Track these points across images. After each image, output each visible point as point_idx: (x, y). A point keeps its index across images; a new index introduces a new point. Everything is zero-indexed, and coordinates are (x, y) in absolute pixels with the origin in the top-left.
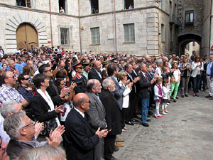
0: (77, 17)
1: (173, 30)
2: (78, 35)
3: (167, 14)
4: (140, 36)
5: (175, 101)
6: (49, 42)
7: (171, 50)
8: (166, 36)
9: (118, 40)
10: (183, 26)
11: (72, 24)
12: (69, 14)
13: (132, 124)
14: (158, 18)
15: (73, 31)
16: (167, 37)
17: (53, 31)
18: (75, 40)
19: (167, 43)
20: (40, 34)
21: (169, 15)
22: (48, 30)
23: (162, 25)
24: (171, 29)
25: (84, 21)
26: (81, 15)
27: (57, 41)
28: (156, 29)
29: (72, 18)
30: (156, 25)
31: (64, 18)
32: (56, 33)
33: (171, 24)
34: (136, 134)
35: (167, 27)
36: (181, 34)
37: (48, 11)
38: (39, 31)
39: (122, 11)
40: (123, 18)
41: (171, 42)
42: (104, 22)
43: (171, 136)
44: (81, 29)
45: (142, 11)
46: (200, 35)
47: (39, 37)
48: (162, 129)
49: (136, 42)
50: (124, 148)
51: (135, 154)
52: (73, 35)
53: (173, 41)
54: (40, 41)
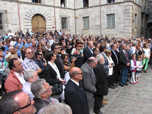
0: (73, 9)
1: (144, 18)
2: (74, 22)
3: (139, 6)
4: (119, 23)
5: (145, 72)
6: (53, 27)
7: (142, 33)
8: (138, 23)
9: (102, 26)
11: (69, 14)
12: (68, 7)
13: (114, 88)
14: (132, 9)
15: (70, 19)
16: (140, 24)
17: (56, 19)
18: (72, 26)
19: (139, 28)
20: (47, 21)
21: (141, 7)
22: (53, 19)
23: (136, 15)
24: (142, 17)
25: (78, 12)
26: (76, 8)
27: (59, 27)
28: (131, 18)
29: (70, 10)
30: (131, 15)
31: (63, 10)
32: (59, 21)
33: (142, 14)
34: (117, 95)
35: (139, 15)
36: (150, 21)
37: (53, 5)
38: (46, 20)
39: (106, 5)
40: (106, 10)
41: (142, 28)
42: (92, 13)
43: (144, 99)
44: (76, 18)
45: (121, 4)
47: (47, 24)
48: (136, 93)
49: (116, 28)
50: (108, 105)
51: (116, 110)
52: (71, 23)
53: (143, 26)
54: (47, 27)
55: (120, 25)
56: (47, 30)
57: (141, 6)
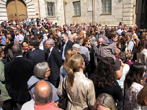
2: (63, 8)
4: (116, 8)
6: (37, 14)
7: (141, 21)
8: (138, 8)
9: (96, 12)
15: (58, 5)
16: (140, 9)
17: (41, 4)
18: (60, 12)
19: (139, 15)
20: (29, 7)
22: (37, 4)
27: (44, 14)
32: (44, 6)
38: (27, 5)
41: (142, 14)
44: (65, 3)
47: (28, 10)
49: (113, 14)
52: (58, 8)
53: (143, 13)
54: (29, 14)
55: (117, 11)
56: (29, 17)
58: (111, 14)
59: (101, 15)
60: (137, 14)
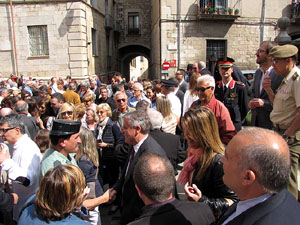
1: (111, 39)
3: (101, 14)
4: (57, 47)
7: (109, 68)
8: (99, 46)
9: (19, 53)
10: (126, 33)
14: (86, 19)
16: (104, 49)
21: (104, 16)
23: (93, 30)
24: (108, 37)
28: (83, 36)
33: (108, 29)
35: (101, 33)
36: (123, 45)
39: (24, 3)
40: (26, 15)
45: (60, 5)
46: (148, 47)
49: (51, 56)
53: (110, 54)
55: (59, 52)
57: (104, 13)
58: (48, 58)
59: (29, 58)
60: (96, 57)
